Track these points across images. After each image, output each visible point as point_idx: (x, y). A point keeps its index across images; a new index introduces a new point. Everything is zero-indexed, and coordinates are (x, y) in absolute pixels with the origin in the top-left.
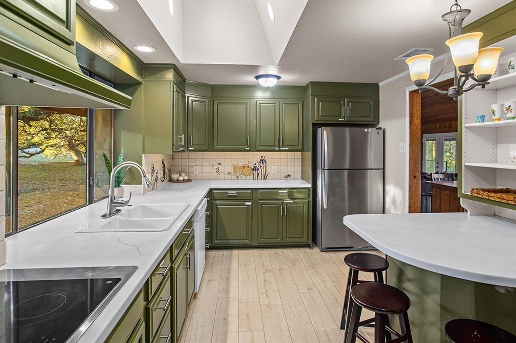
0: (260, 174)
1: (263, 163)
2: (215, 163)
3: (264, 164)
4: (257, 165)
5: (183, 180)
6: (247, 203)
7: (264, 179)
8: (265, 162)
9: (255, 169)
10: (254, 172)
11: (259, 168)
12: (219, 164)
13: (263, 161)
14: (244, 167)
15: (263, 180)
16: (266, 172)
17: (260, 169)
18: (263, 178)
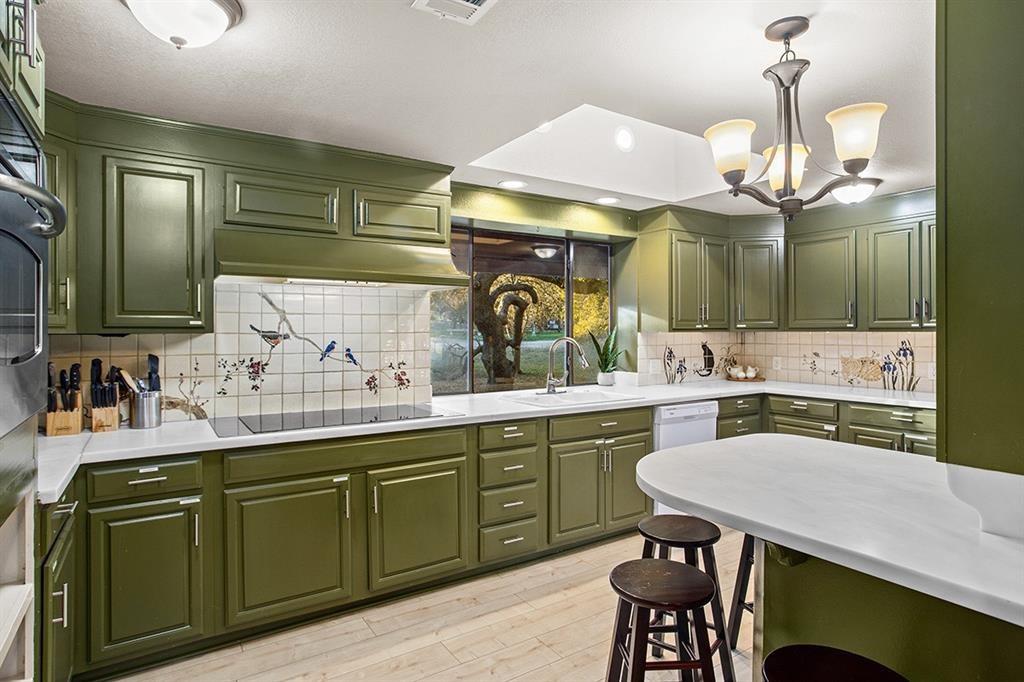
0: (899, 379)
1: (905, 355)
2: (810, 354)
3: (910, 358)
4: (893, 359)
5: (746, 378)
6: (826, 427)
7: (908, 389)
8: (912, 354)
9: (886, 367)
10: (885, 373)
11: (897, 365)
12: (816, 354)
13: (905, 351)
14: (863, 362)
15: (906, 393)
16: (912, 374)
17: (898, 369)
18: (905, 388)
